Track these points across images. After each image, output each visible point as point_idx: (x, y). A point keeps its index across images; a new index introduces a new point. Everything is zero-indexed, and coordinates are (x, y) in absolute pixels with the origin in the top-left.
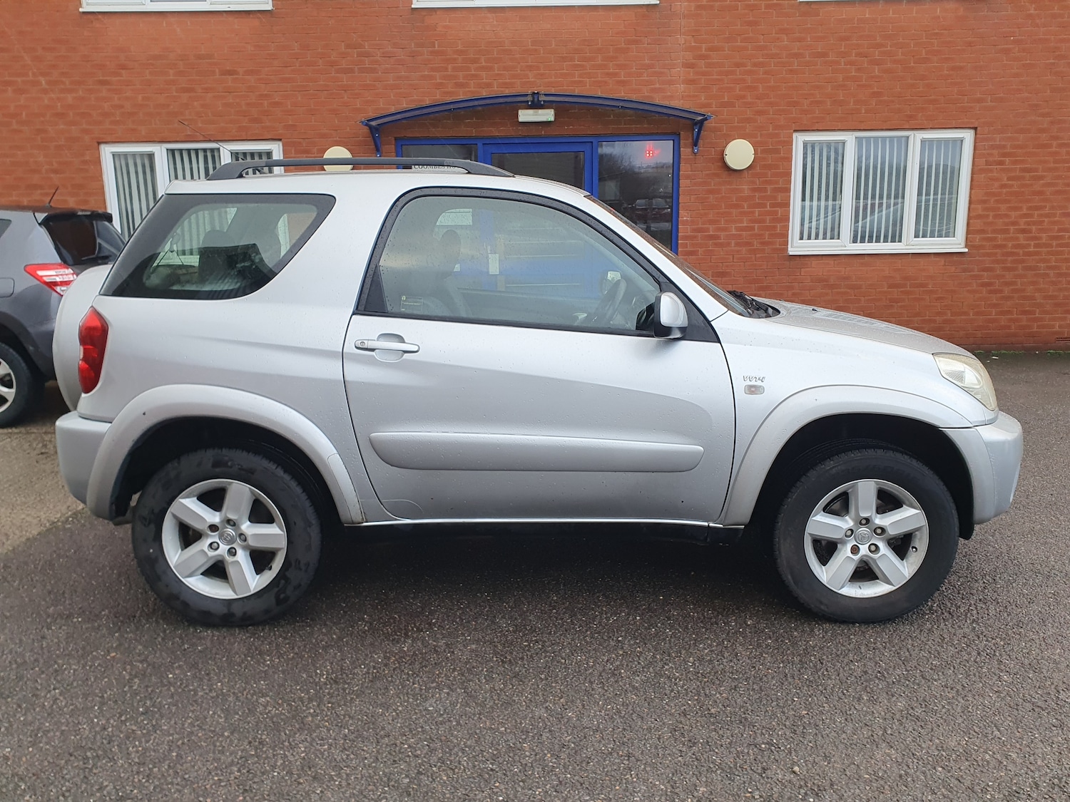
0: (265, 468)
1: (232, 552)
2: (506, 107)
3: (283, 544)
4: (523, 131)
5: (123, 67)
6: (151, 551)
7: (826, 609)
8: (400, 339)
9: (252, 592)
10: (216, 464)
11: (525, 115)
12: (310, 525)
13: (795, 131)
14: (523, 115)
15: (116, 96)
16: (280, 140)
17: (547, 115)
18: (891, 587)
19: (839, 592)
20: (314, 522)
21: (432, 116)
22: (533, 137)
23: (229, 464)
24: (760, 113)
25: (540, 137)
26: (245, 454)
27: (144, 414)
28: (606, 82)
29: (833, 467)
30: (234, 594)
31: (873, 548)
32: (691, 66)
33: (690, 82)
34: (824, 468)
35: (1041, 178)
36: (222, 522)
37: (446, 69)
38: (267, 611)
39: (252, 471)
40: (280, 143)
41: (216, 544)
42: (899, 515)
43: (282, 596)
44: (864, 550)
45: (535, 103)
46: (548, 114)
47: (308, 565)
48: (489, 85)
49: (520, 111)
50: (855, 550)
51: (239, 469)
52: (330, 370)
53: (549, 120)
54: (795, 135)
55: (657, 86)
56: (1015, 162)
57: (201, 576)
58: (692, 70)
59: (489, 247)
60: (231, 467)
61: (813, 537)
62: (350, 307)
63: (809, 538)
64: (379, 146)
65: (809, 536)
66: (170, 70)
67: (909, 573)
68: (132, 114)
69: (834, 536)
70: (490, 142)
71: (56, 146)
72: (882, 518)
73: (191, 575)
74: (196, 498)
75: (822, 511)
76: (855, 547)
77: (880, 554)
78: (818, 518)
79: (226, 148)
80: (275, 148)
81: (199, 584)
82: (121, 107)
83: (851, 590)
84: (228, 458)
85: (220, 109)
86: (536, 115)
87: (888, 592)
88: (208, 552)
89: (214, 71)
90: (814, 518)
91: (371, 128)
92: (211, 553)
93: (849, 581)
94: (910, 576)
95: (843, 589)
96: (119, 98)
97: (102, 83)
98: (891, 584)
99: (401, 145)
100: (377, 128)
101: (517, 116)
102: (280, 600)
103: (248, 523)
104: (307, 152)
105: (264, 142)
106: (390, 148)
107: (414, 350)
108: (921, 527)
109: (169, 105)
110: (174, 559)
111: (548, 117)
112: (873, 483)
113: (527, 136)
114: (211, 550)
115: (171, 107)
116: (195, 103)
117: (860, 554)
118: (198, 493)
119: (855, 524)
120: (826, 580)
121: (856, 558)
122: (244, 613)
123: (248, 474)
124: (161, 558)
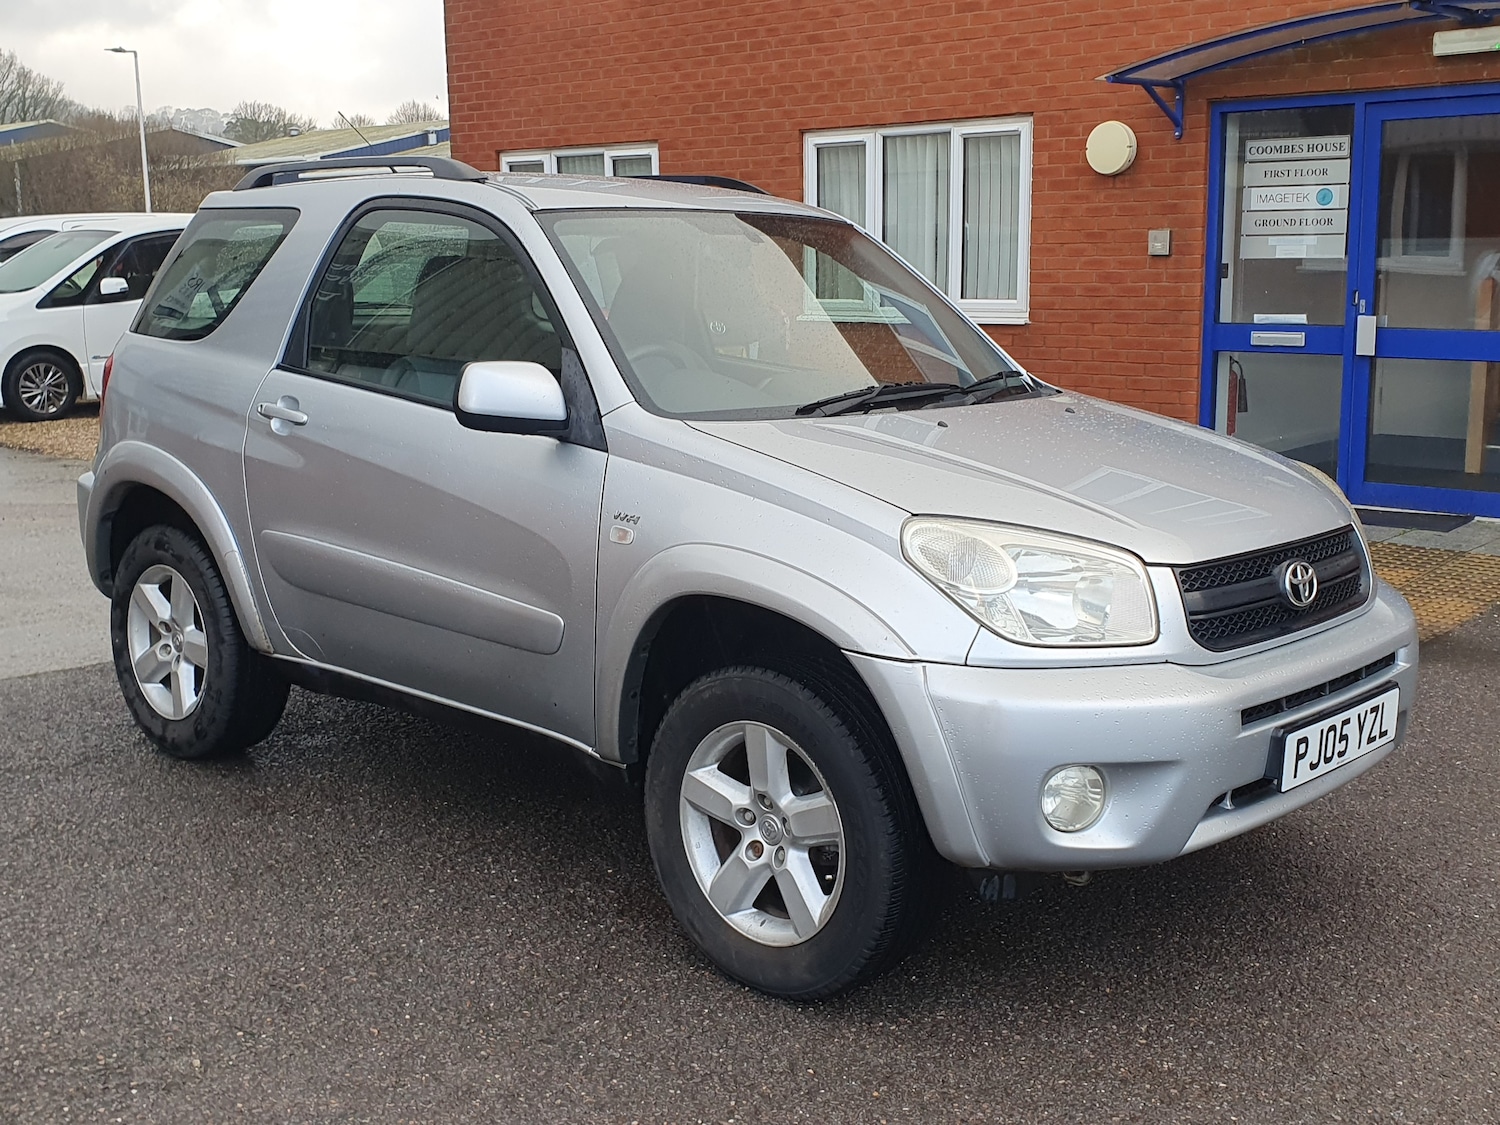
0: (191, 558)
1: (178, 662)
3: (206, 661)
4: (1440, 75)
6: (117, 640)
8: (297, 405)
9: (184, 716)
10: (159, 545)
11: (1448, 43)
12: (223, 641)
14: (1444, 42)
15: (826, 59)
16: (1031, 114)
17: (1493, 39)
18: (796, 936)
19: (725, 919)
20: (227, 638)
21: (1273, 56)
22: (1463, 84)
23: (166, 546)
25: (1476, 83)
27: (106, 473)
29: (707, 688)
30: (173, 712)
31: (781, 856)
34: (699, 687)
38: (190, 744)
39: (181, 559)
40: (1031, 119)
41: (169, 648)
42: (807, 803)
43: (199, 728)
44: (768, 851)
45: (1471, 18)
46: (1494, 37)
49: (1436, 35)
50: (756, 848)
51: (175, 555)
53: (1496, 48)
57: (161, 685)
59: (1363, 302)
60: (166, 551)
61: (696, 807)
62: (278, 359)
63: (688, 806)
64: (1179, 117)
65: (687, 803)
66: (894, 12)
67: (820, 919)
68: (842, 84)
69: (721, 815)
70: (1383, 99)
71: (754, 139)
72: (792, 802)
73: (148, 680)
74: (157, 586)
75: (716, 766)
76: (758, 844)
77: (782, 868)
78: (706, 776)
79: (958, 131)
80: (1024, 127)
81: (153, 692)
82: (831, 74)
83: (747, 922)
84: (165, 539)
85: (953, 67)
86: (1470, 40)
87: (789, 944)
88: (159, 656)
89: (950, 8)
90: (692, 774)
91: (1148, 85)
92: (162, 657)
93: (755, 906)
94: (820, 925)
95: (734, 916)
96: (830, 61)
97: (812, 39)
98: (797, 932)
99: (1220, 113)
100: (1177, 84)
101: (1430, 45)
102: (198, 733)
103: (193, 627)
104: (1069, 132)
105: (1009, 120)
106: (1198, 119)
107: (302, 421)
108: (835, 835)
109: (888, 67)
110: (137, 656)
111: (1492, 42)
112: (766, 732)
113: (1452, 84)
114: (164, 654)
115: (891, 70)
116: (921, 61)
117: (762, 860)
118: (157, 579)
119: (753, 801)
120: (708, 890)
121: (752, 864)
122: (173, 739)
123: (178, 562)
124: (125, 653)
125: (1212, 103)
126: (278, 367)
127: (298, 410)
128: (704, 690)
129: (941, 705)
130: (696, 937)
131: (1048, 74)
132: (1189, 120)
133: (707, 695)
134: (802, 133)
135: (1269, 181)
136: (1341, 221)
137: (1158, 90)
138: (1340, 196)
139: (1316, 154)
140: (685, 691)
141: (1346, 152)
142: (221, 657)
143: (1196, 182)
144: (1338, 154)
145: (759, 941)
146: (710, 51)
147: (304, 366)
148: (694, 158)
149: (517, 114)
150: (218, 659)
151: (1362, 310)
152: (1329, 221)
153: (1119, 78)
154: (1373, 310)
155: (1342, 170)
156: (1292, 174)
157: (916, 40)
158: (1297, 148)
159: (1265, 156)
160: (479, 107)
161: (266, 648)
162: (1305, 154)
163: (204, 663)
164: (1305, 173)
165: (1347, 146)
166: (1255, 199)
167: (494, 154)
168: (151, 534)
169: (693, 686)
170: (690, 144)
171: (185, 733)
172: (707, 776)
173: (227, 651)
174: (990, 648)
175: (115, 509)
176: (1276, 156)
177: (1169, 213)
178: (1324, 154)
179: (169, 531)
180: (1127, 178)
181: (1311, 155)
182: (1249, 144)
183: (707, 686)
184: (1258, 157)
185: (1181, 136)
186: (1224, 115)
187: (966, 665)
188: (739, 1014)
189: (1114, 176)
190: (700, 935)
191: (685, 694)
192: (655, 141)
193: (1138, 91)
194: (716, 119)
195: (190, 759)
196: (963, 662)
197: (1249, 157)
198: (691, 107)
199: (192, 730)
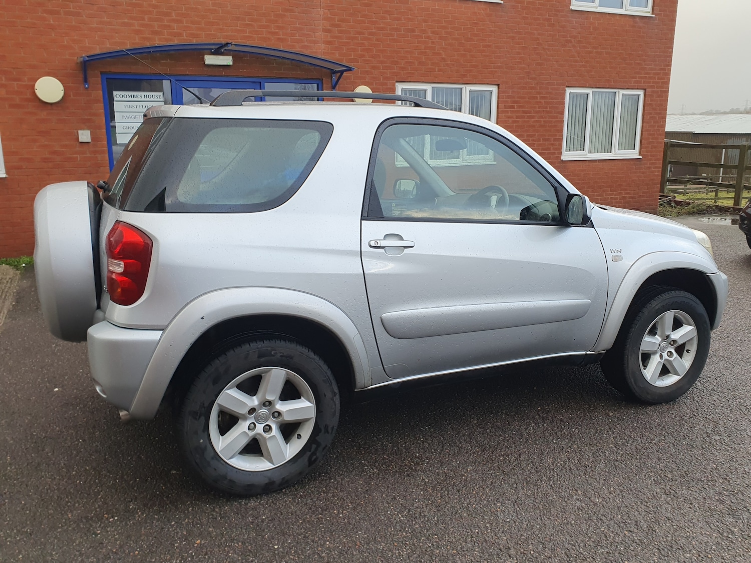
0: (299, 353)
1: (268, 429)
2: (195, 53)
3: (312, 414)
4: (208, 72)
6: (202, 441)
8: (400, 238)
11: (210, 60)
12: (335, 394)
13: (397, 81)
14: (208, 59)
17: (227, 60)
18: (679, 376)
19: (655, 385)
23: (273, 353)
24: (374, 68)
26: (283, 343)
27: (202, 318)
28: (269, 39)
30: (272, 465)
31: (669, 353)
32: (329, 31)
33: (329, 43)
35: (533, 117)
36: (259, 404)
37: (143, 19)
39: (290, 357)
41: (253, 425)
42: (683, 331)
43: (313, 458)
44: (665, 356)
45: (218, 50)
48: (179, 35)
49: (206, 56)
51: (281, 356)
52: (352, 267)
53: (229, 64)
54: (397, 84)
55: (306, 44)
56: (520, 107)
57: (240, 456)
58: (329, 34)
65: (641, 351)
72: (674, 335)
76: (661, 354)
81: (240, 462)
86: (218, 60)
92: (251, 433)
93: (659, 377)
99: (106, 77)
101: (203, 60)
103: (279, 401)
104: (18, 80)
106: (96, 80)
107: (411, 245)
108: (694, 337)
110: (219, 445)
117: (664, 359)
119: (661, 340)
120: (649, 379)
125: (102, 73)
127: (403, 240)
132: (91, 80)
135: (127, 109)
139: (148, 99)
141: (162, 99)
143: (100, 108)
144: (158, 99)
147: (385, 216)
156: (138, 107)
158: (139, 96)
159: (123, 99)
161: (367, 385)
162: (143, 99)
164: (144, 107)
165: (161, 97)
166: (118, 117)
176: (130, 99)
177: (86, 124)
178: (152, 99)
181: (146, 99)
182: (115, 93)
184: (120, 99)
185: (88, 87)
197: (115, 98)
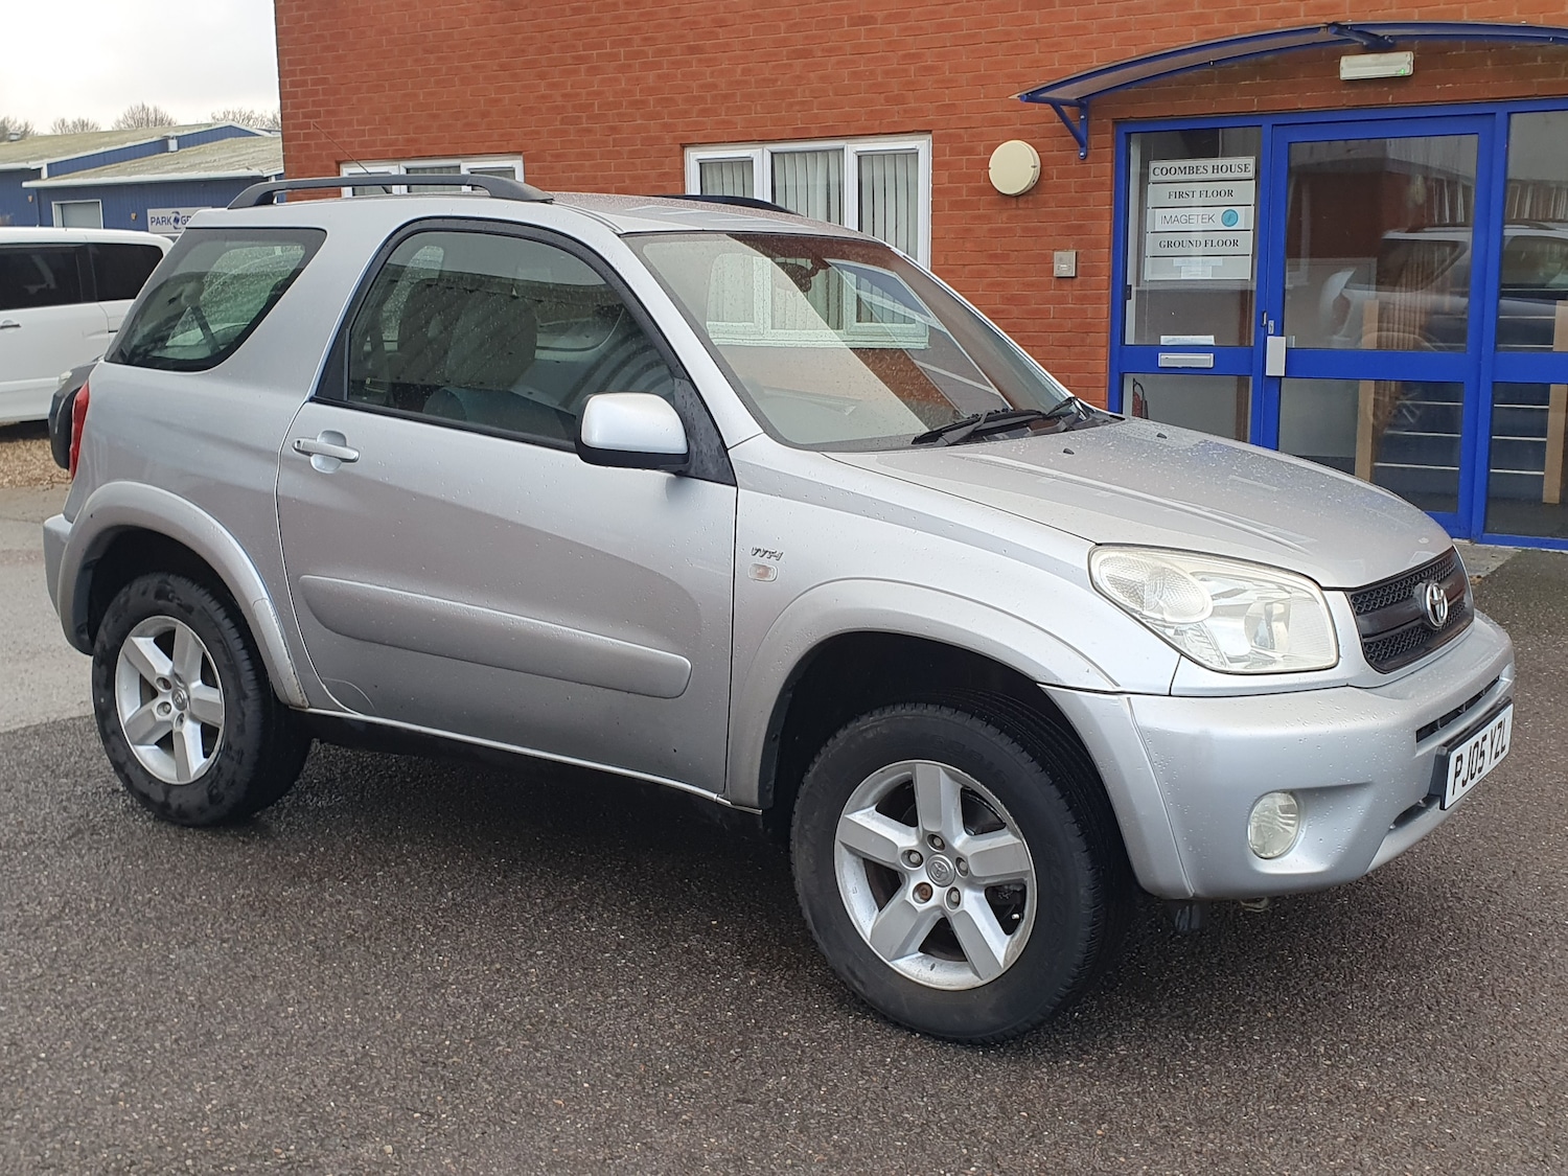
0: (203, 608)
1: (181, 719)
2: (1319, 51)
3: (222, 719)
4: (1350, 98)
5: (721, 23)
6: (102, 700)
7: (862, 990)
8: (343, 440)
9: (192, 780)
10: (160, 594)
11: (1355, 67)
12: (245, 697)
14: (1349, 66)
15: (709, 70)
16: (930, 132)
17: (1400, 64)
18: (976, 978)
19: (890, 964)
20: (250, 694)
21: (1179, 76)
22: (1370, 107)
23: (170, 596)
25: (1383, 107)
27: (93, 517)
29: (871, 727)
30: (176, 777)
31: (955, 897)
34: (859, 727)
36: (171, 676)
38: (201, 810)
39: (190, 609)
40: (930, 137)
41: (168, 707)
42: (989, 841)
43: (215, 791)
44: (939, 893)
45: (1377, 43)
46: (1401, 62)
47: (241, 753)
49: (1343, 59)
50: (924, 891)
51: (178, 605)
53: (1402, 73)
57: (156, 747)
59: (1271, 323)
60: (171, 601)
61: (852, 850)
62: (311, 391)
63: (844, 850)
64: (1084, 137)
65: (843, 847)
66: (781, 24)
67: (1005, 959)
68: (726, 97)
69: (883, 857)
70: (1286, 122)
71: (631, 152)
72: (966, 842)
73: (141, 742)
74: (152, 639)
75: (874, 808)
76: (925, 886)
77: (959, 909)
78: (865, 820)
79: (852, 148)
80: (922, 145)
81: (149, 756)
82: (714, 86)
83: (914, 967)
84: (169, 587)
85: (846, 82)
86: (1376, 65)
87: (970, 987)
88: (157, 715)
89: (842, 20)
90: (849, 816)
91: (1056, 105)
92: (160, 717)
93: (921, 950)
94: (1005, 966)
95: (899, 962)
96: (712, 73)
97: (692, 50)
98: (976, 973)
99: (1125, 131)
100: (1082, 104)
101: (1337, 69)
102: (212, 799)
103: (200, 682)
104: (969, 151)
105: (906, 137)
106: (1103, 140)
107: (352, 458)
108: (1025, 873)
109: (776, 80)
110: (127, 717)
111: (1399, 67)
112: (942, 772)
113: (1358, 108)
114: (162, 713)
115: (779, 83)
116: (811, 74)
117: (932, 903)
118: (152, 632)
119: (922, 842)
120: (869, 937)
121: (921, 907)
122: (180, 806)
123: (186, 613)
124: (112, 713)
125: (1116, 122)
126: (311, 400)
127: (345, 446)
128: (866, 730)
129: (1151, 737)
130: (857, 984)
131: (947, 91)
132: (1094, 140)
133: (870, 735)
134: (683, 146)
135: (1174, 202)
136: (1247, 242)
137: (1064, 108)
138: (1246, 217)
139: (1221, 175)
140: (841, 731)
141: (1251, 174)
142: (244, 714)
143: (1102, 201)
144: (1243, 175)
145: (931, 985)
146: (580, 59)
147: (345, 399)
148: (563, 172)
149: (359, 123)
150: (240, 716)
151: (1271, 331)
152: (1235, 243)
153: (1032, 97)
154: (1280, 332)
155: (1247, 193)
156: (1197, 195)
157: (805, 54)
158: (1202, 170)
159: (1169, 177)
160: (317, 115)
161: (300, 702)
162: (1210, 175)
163: (219, 719)
164: (1209, 194)
165: (1252, 168)
166: (1158, 220)
167: (334, 165)
168: (151, 582)
169: (851, 726)
170: (558, 157)
171: (198, 798)
172: (866, 818)
173: (251, 707)
174: (1193, 678)
175: (99, 557)
176: (1180, 176)
177: (1074, 234)
178: (1229, 175)
179: (171, 579)
180: (1030, 198)
181: (1215, 176)
182: (1153, 165)
183: (871, 726)
184: (1162, 178)
185: (1085, 157)
186: (1128, 135)
187: (1170, 695)
188: (922, 1059)
189: (1017, 196)
190: (862, 983)
191: (842, 734)
192: (520, 153)
193: (1049, 109)
194: (589, 131)
195: (196, 826)
196: (1167, 693)
197: (1152, 178)
198: (559, 117)
199: (206, 794)
